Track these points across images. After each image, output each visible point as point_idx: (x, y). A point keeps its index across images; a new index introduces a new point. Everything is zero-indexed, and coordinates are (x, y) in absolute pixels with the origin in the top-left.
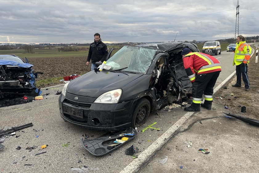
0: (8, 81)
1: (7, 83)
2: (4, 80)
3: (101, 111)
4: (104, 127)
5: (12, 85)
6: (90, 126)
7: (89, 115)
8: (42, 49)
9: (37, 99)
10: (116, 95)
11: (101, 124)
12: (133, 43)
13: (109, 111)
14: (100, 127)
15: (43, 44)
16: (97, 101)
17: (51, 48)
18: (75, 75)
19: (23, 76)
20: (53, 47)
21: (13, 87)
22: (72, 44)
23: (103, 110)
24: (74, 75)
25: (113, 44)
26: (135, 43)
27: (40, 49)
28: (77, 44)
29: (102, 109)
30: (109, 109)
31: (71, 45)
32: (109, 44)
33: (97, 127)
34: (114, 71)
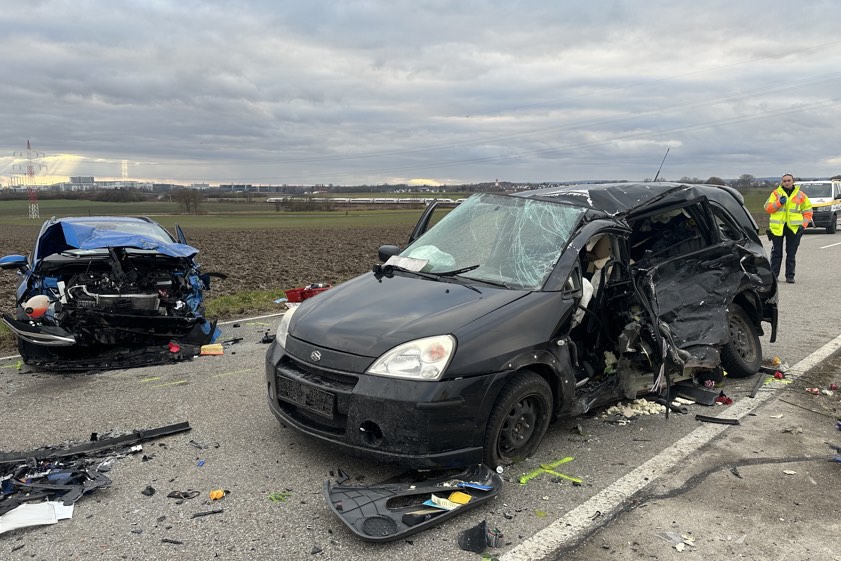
0: (129, 296)
1: (124, 301)
2: (115, 292)
3: (386, 400)
4: (395, 452)
5: (138, 306)
6: (352, 444)
7: (352, 412)
8: (227, 201)
9: (207, 352)
10: (435, 353)
11: (386, 444)
12: (513, 184)
13: (413, 404)
14: (383, 453)
15: (230, 186)
16: (377, 369)
17: (254, 199)
18: (321, 285)
19: (170, 282)
20: (259, 196)
21: (140, 312)
22: (317, 188)
23: (394, 398)
24: (317, 287)
25: (444, 187)
26: (520, 185)
27: (221, 201)
28: (331, 186)
29: (391, 396)
30: (413, 398)
31: (312, 189)
32: (431, 188)
33: (374, 449)
34: (435, 277)
